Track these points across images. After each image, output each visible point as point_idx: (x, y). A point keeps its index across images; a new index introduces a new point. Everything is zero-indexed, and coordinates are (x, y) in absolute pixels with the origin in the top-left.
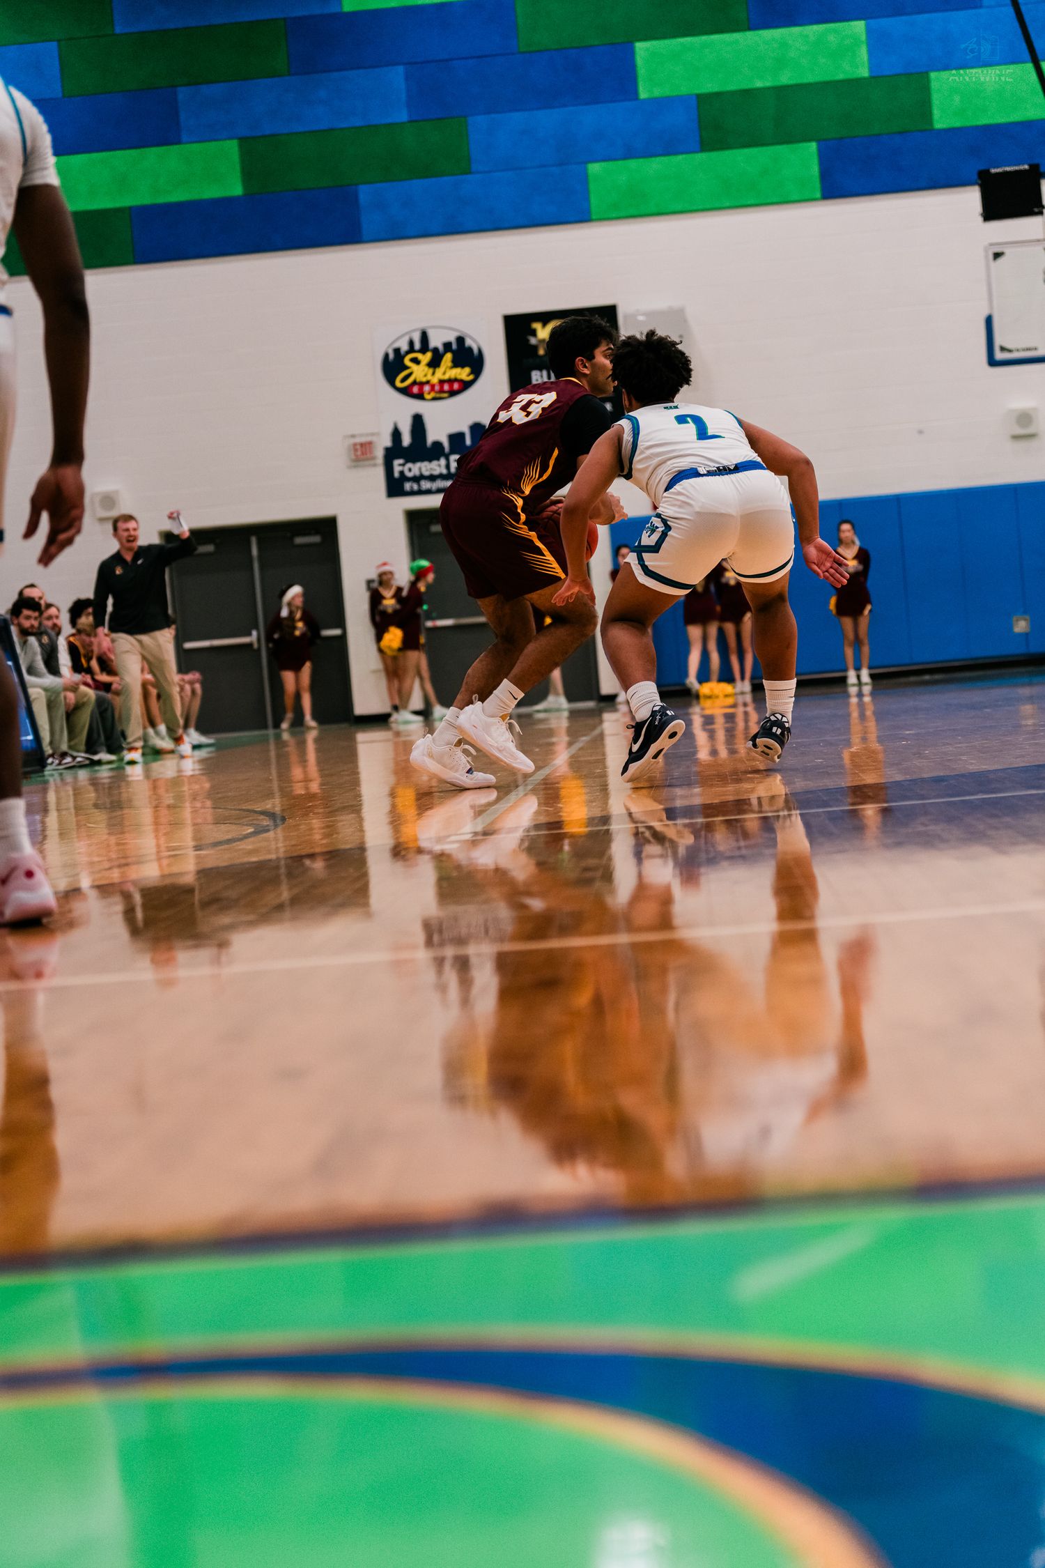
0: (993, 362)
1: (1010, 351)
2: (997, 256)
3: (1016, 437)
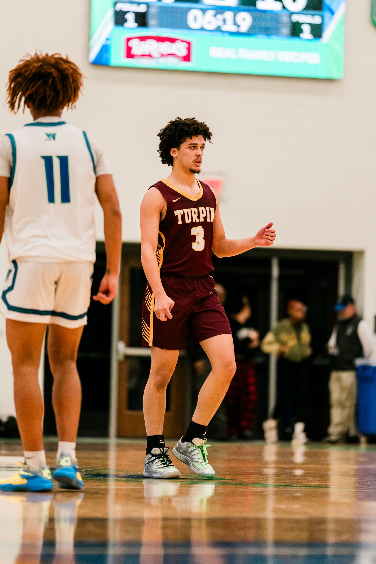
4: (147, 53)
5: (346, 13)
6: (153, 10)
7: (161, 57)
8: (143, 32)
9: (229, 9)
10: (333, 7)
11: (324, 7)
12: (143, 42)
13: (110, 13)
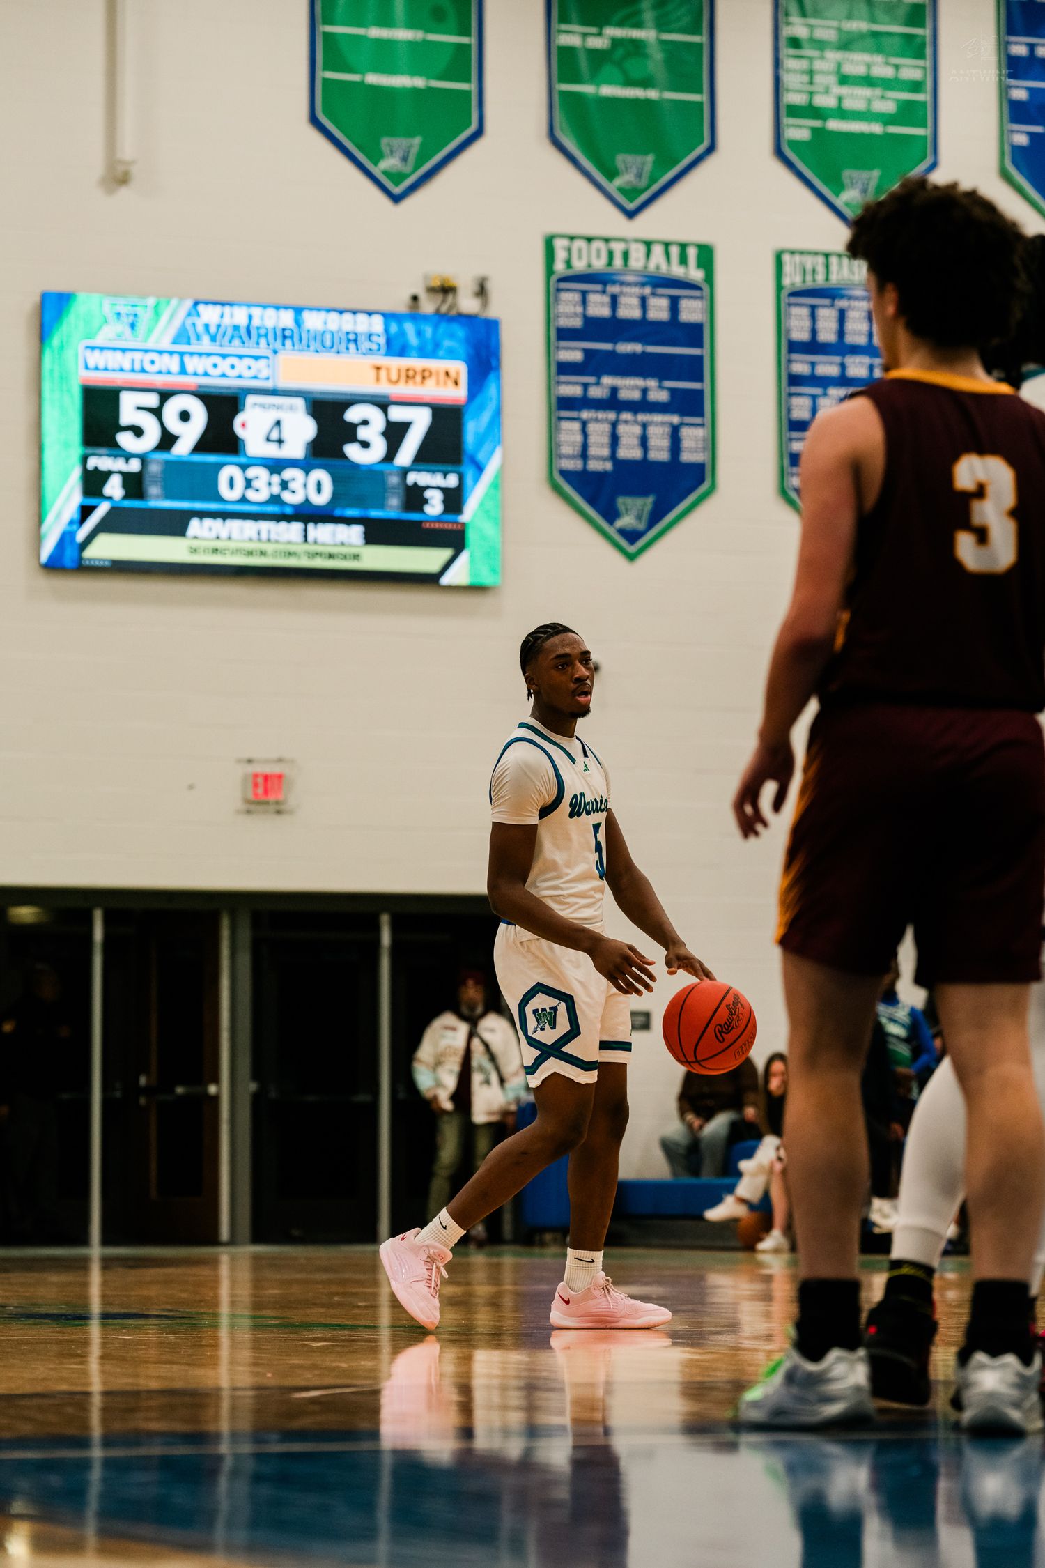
5: (502, 468)
6: (154, 468)
9: (293, 463)
10: (480, 457)
11: (465, 459)
13: (77, 473)
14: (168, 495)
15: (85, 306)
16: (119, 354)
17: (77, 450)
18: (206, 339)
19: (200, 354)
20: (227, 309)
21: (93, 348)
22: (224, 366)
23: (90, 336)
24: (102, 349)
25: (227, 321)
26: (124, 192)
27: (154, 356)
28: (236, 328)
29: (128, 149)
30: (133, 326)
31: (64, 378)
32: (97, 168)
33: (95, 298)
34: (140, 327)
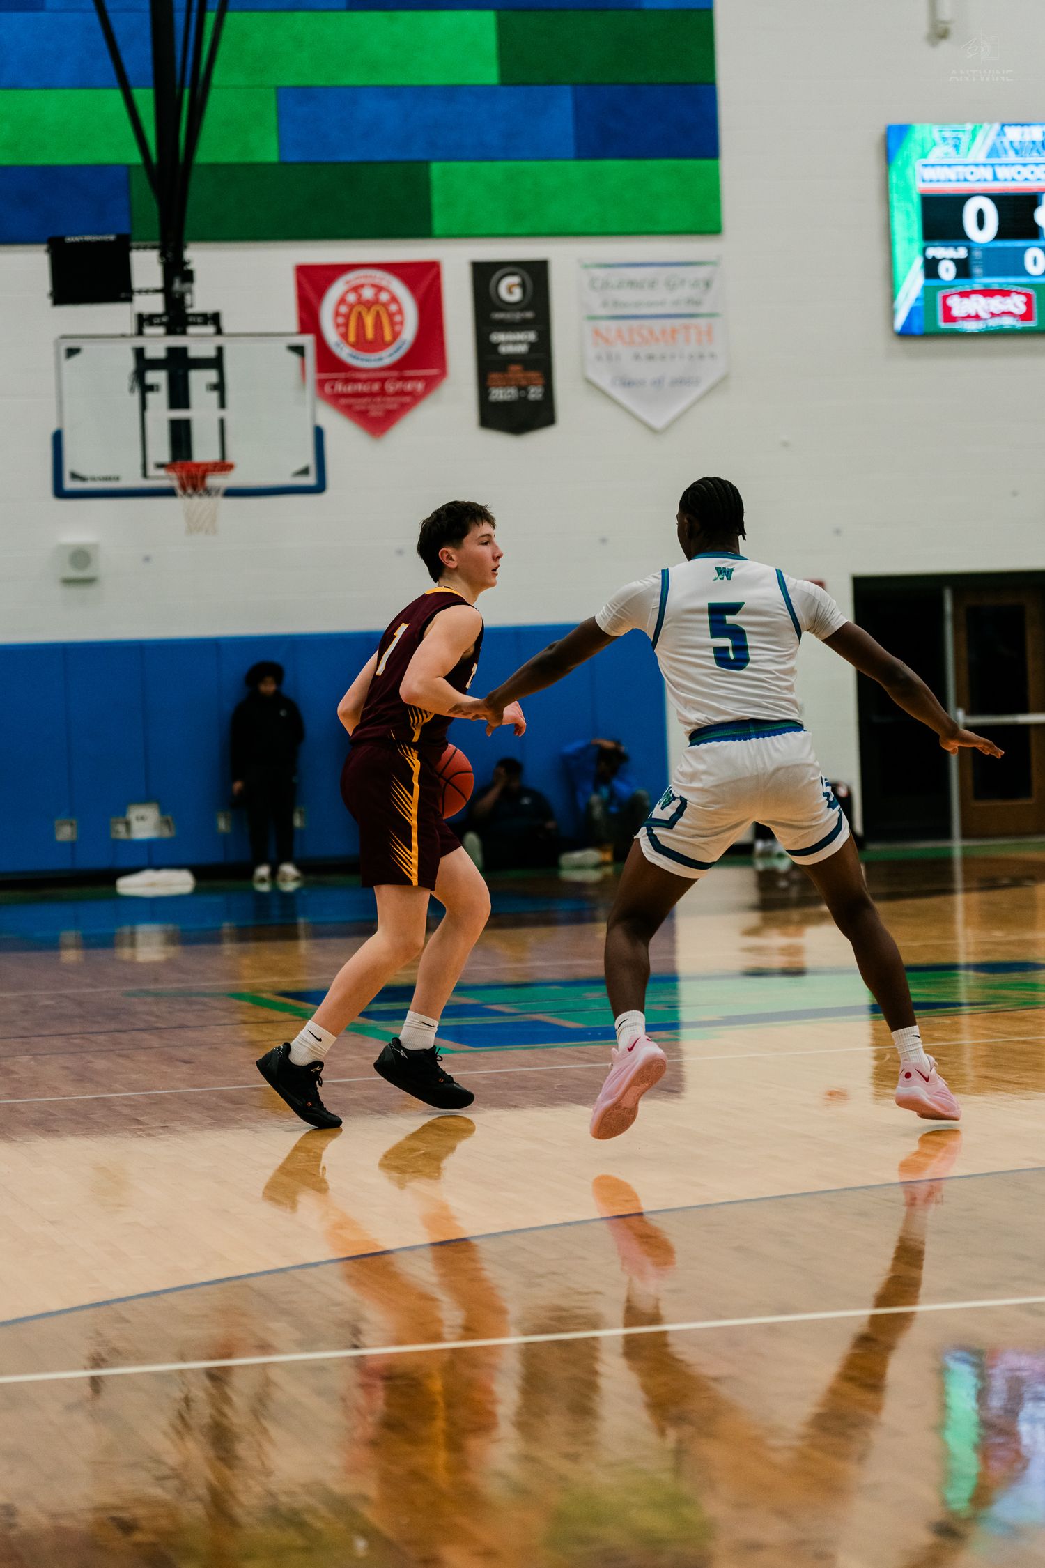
0: (60, 492)
1: (83, 479)
2: (72, 352)
3: (68, 582)
4: (973, 314)
6: (977, 254)
7: (991, 318)
8: (965, 285)
12: (965, 300)
13: (918, 263)
14: (988, 273)
15: (922, 132)
16: (946, 169)
17: (918, 243)
18: (1011, 153)
19: (1007, 165)
20: (1026, 129)
21: (926, 166)
22: (1026, 172)
23: (924, 156)
24: (933, 166)
25: (1027, 138)
26: (944, 45)
27: (973, 169)
28: (1034, 142)
29: (946, 12)
30: (956, 147)
31: (907, 190)
32: (922, 26)
33: (927, 127)
34: (963, 147)
